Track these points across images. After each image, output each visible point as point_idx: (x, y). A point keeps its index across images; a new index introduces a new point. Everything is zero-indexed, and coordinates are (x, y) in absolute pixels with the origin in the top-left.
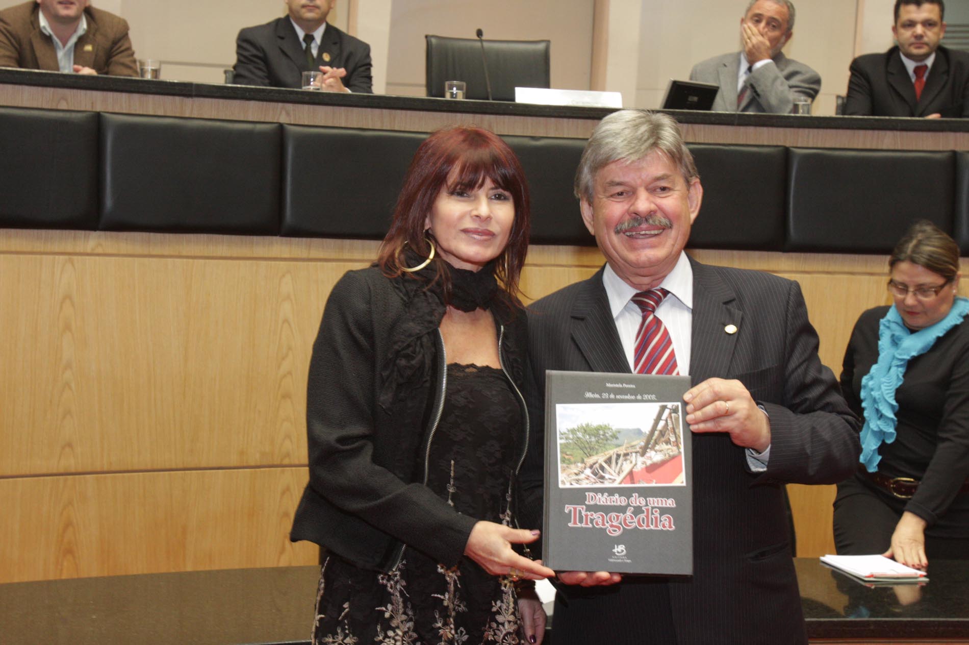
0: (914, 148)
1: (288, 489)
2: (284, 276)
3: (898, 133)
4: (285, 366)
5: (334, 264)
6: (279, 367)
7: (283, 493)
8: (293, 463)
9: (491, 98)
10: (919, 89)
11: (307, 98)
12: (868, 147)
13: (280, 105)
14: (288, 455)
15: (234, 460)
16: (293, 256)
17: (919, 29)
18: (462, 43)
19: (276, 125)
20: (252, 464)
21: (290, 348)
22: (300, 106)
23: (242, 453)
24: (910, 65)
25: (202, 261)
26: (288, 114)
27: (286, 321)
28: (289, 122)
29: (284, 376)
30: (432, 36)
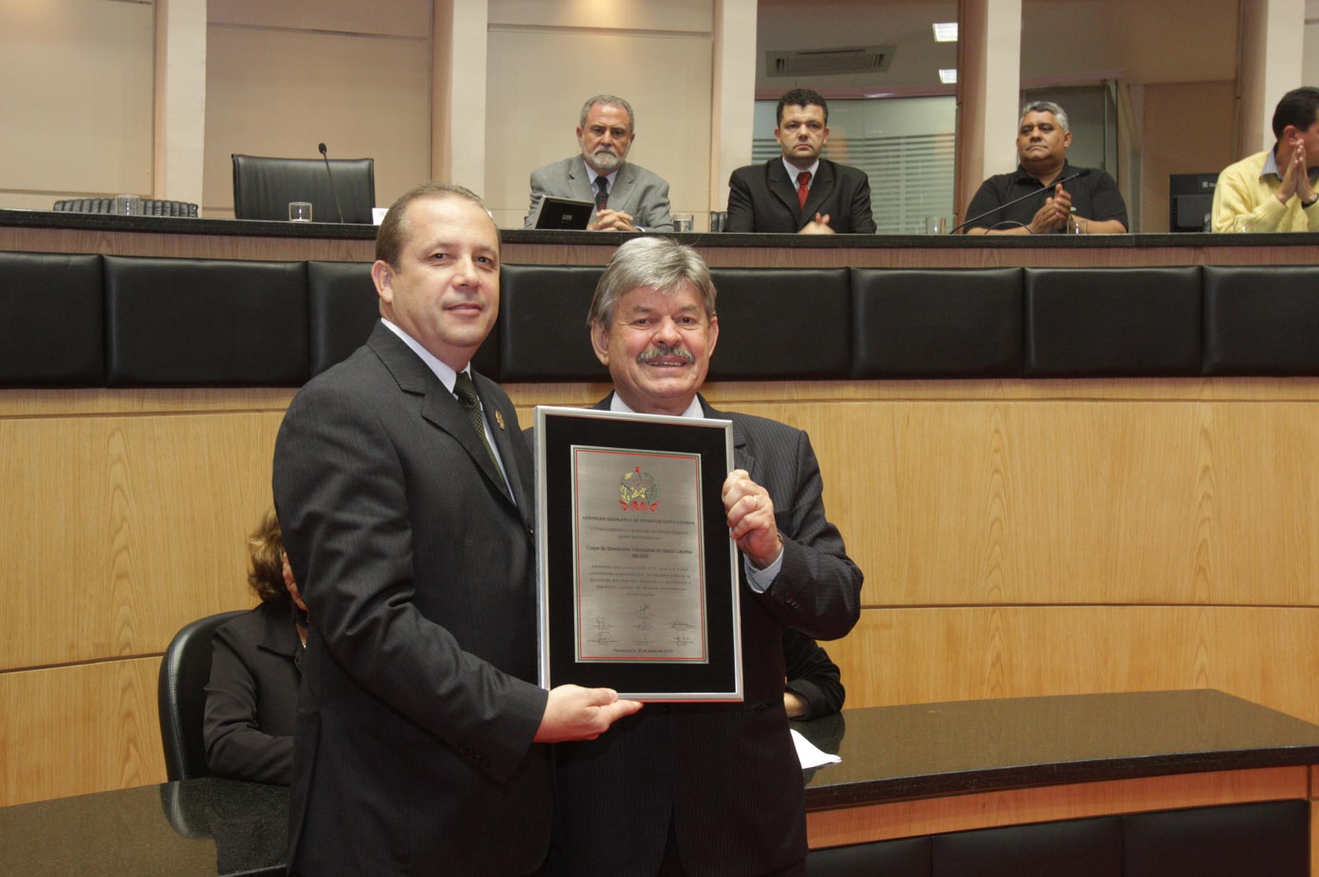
0: (808, 266)
1: (130, 684)
2: (112, 434)
3: (791, 251)
4: (120, 540)
5: (173, 417)
6: (112, 542)
7: (125, 690)
8: (134, 653)
9: (342, 221)
10: (803, 198)
11: (132, 225)
12: (761, 265)
13: (99, 233)
14: (128, 645)
15: (63, 657)
16: (122, 411)
17: (803, 130)
18: (273, 163)
19: (95, 257)
20: (85, 658)
21: (124, 519)
22: (123, 234)
23: (72, 646)
24: (793, 172)
25: (12, 421)
26: (109, 244)
27: (118, 487)
28: (111, 254)
29: (119, 552)
30: (239, 156)
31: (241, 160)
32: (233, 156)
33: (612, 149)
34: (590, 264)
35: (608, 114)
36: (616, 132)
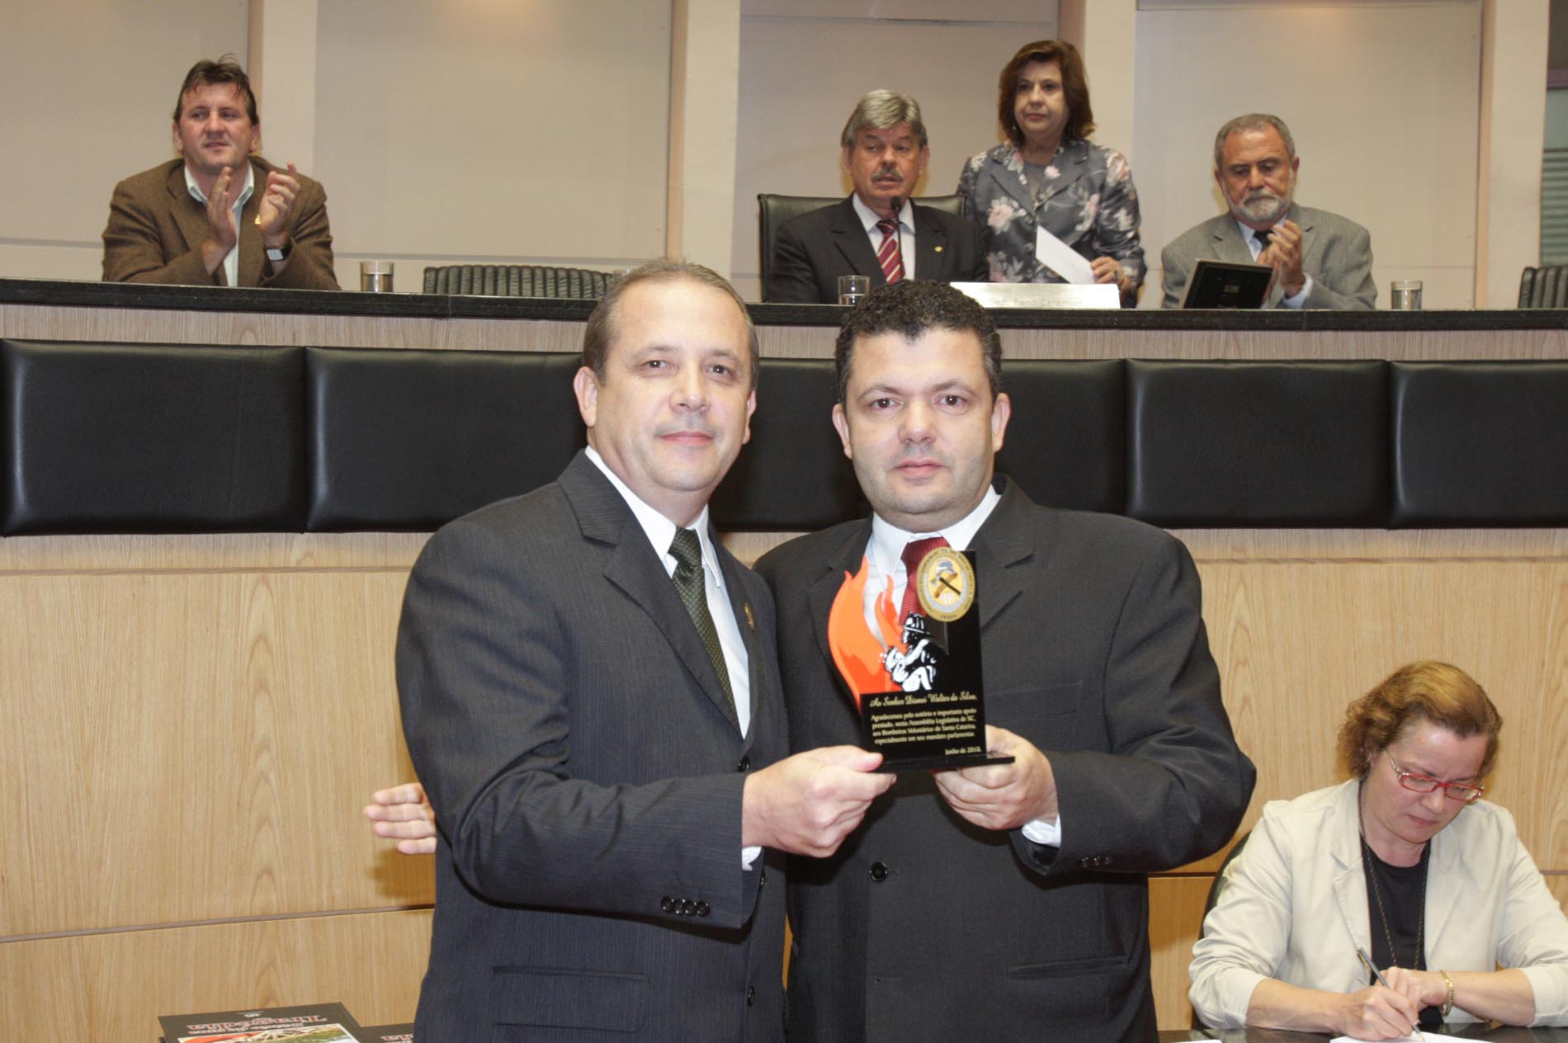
30: (769, 196)
31: (771, 203)
32: (759, 197)
33: (1266, 191)
34: (1258, 358)
35: (1255, 143)
36: (1265, 166)
